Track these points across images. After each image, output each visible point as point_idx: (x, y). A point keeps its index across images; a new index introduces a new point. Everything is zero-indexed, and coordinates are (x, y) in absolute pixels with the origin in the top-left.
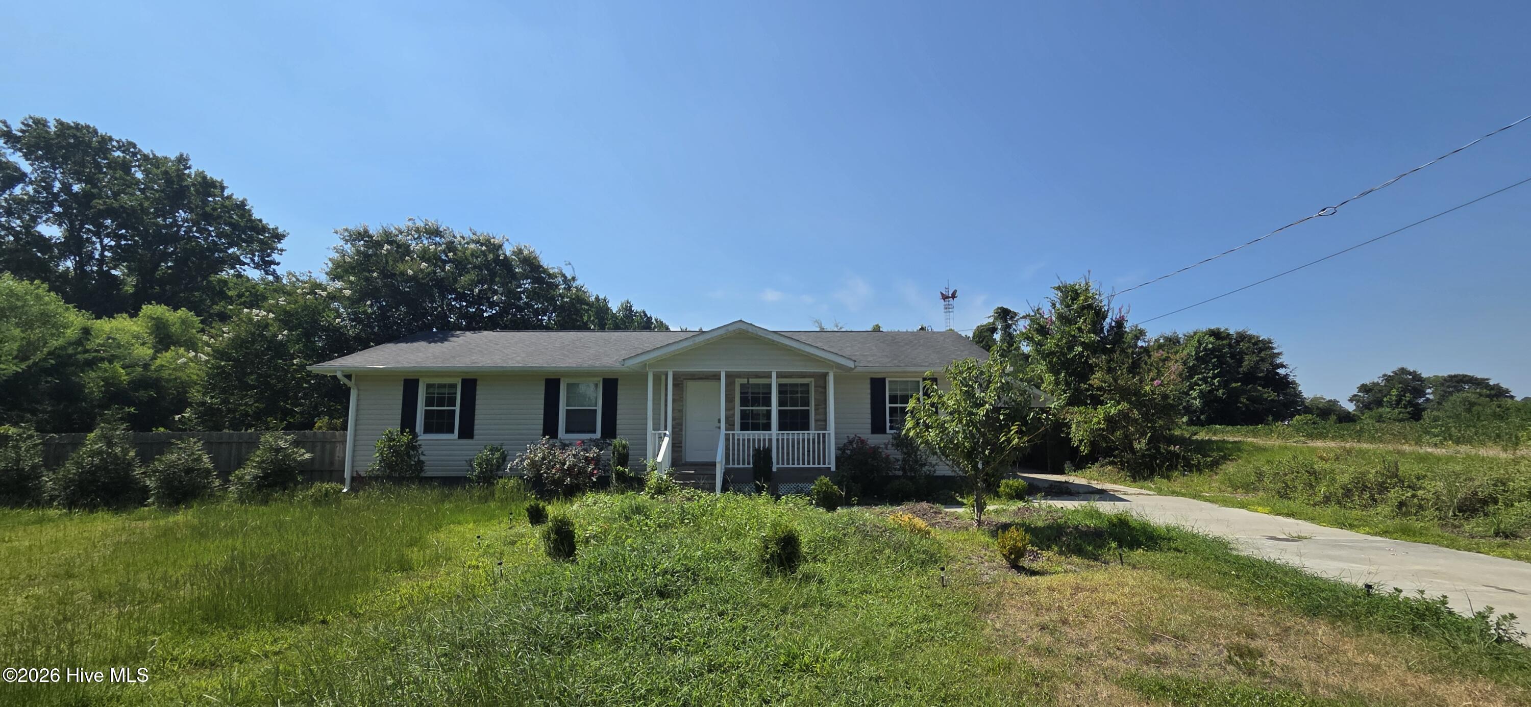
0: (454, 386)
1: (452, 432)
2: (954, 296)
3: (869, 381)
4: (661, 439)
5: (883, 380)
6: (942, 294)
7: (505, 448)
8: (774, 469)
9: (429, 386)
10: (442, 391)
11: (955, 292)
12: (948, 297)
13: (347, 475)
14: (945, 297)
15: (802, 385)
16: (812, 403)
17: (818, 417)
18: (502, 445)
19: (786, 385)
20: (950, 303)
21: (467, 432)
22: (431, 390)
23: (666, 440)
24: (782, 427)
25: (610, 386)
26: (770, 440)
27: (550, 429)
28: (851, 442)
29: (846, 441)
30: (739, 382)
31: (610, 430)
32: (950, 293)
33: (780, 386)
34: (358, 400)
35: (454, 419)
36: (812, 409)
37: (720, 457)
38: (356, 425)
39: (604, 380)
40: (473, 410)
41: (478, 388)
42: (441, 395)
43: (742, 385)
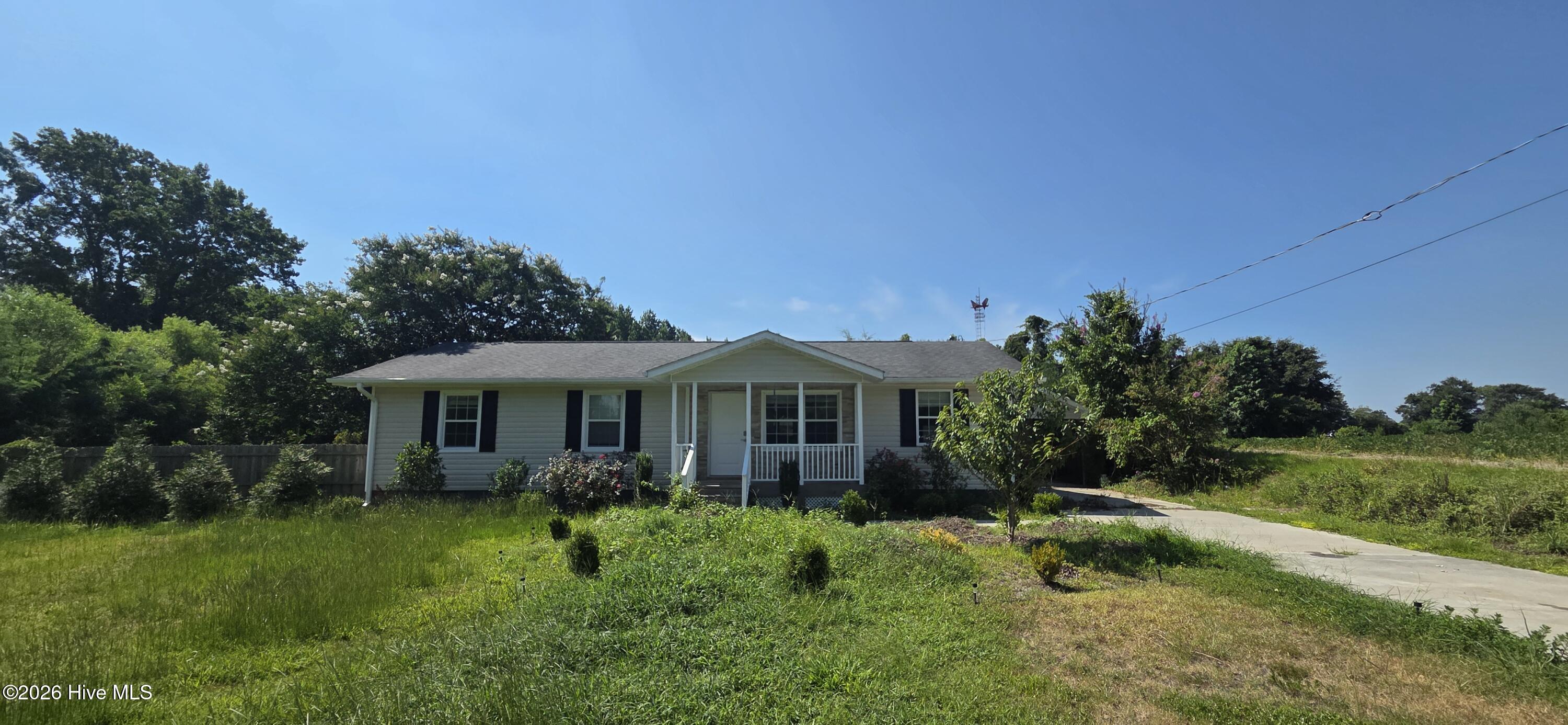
0: (475, 398)
1: (473, 444)
2: (985, 305)
3: (898, 393)
4: (686, 452)
5: (913, 391)
6: (972, 302)
7: (527, 461)
8: (801, 483)
9: (450, 399)
10: (463, 403)
11: (986, 300)
12: (979, 306)
13: (367, 489)
14: (976, 306)
15: (830, 396)
16: (840, 415)
17: (847, 429)
18: (524, 458)
19: (813, 397)
20: (981, 312)
21: (488, 445)
22: (452, 403)
23: (691, 453)
24: (809, 440)
25: (634, 398)
26: (797, 453)
27: (573, 442)
28: (880, 455)
29: (875, 454)
30: (764, 393)
31: (633, 443)
32: (982, 302)
33: (807, 397)
34: (378, 413)
35: (475, 432)
36: (840, 421)
37: (746, 471)
38: (376, 438)
39: (627, 392)
40: (496, 423)
41: (499, 400)
42: (462, 408)
43: (768, 397)
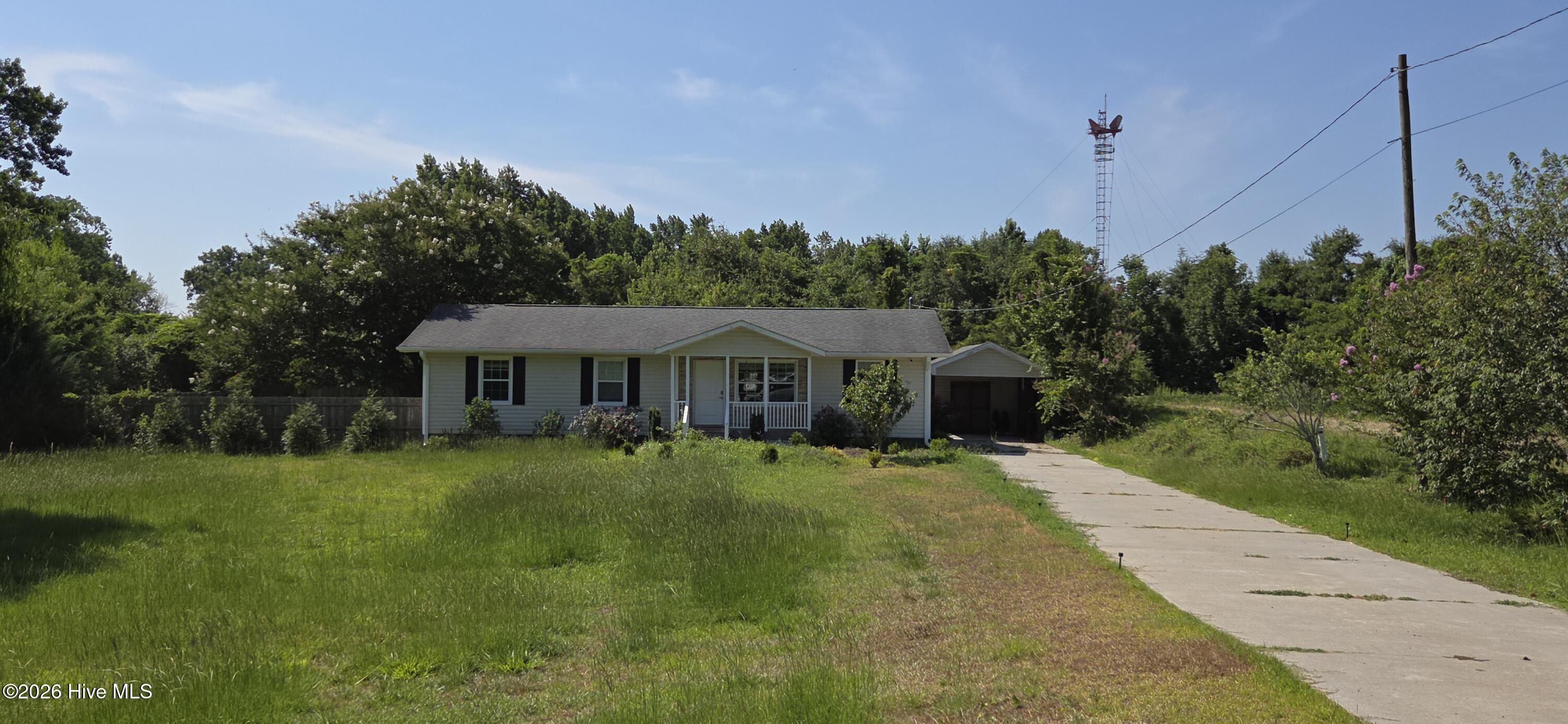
0: (507, 362)
1: (506, 398)
2: (1115, 128)
3: (842, 362)
4: (682, 407)
5: (854, 361)
6: (1090, 121)
7: (562, 413)
8: (766, 430)
9: (486, 362)
10: (496, 366)
11: (1118, 119)
12: (1105, 131)
13: (424, 432)
14: (1097, 130)
15: (789, 364)
16: (797, 379)
17: (801, 390)
18: (559, 410)
19: (775, 364)
20: (1107, 142)
21: (519, 399)
22: (487, 366)
23: (687, 408)
24: (771, 400)
25: (634, 364)
26: (763, 408)
27: (586, 399)
28: (824, 411)
29: (820, 409)
30: (737, 362)
31: (634, 399)
32: (1109, 122)
33: (771, 365)
34: (430, 373)
35: (507, 388)
36: (796, 383)
37: (727, 421)
38: (430, 393)
39: (629, 359)
40: (524, 382)
41: (527, 364)
42: (496, 369)
43: (740, 364)
